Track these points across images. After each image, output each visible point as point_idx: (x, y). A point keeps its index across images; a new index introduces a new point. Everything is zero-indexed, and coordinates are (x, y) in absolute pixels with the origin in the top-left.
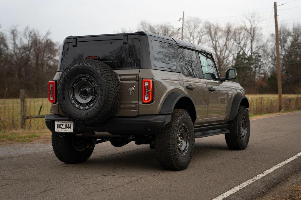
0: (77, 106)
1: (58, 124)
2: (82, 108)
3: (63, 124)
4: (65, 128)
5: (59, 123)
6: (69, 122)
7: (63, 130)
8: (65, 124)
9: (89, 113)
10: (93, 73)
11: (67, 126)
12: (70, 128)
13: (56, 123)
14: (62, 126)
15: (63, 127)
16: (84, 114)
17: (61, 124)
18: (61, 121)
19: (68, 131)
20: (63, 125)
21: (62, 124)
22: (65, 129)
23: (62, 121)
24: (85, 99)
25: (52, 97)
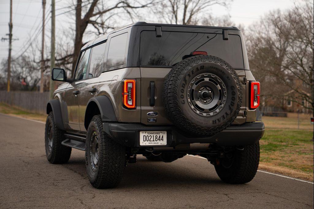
0: (198, 112)
1: (144, 136)
2: (205, 114)
3: (152, 135)
4: (154, 140)
5: (146, 135)
6: (161, 133)
7: (153, 144)
8: (155, 135)
9: (217, 121)
11: (158, 138)
12: (163, 140)
13: (142, 135)
14: (150, 138)
15: (152, 139)
16: (211, 122)
17: (149, 135)
18: (148, 132)
19: (159, 144)
20: (152, 137)
21: (151, 135)
22: (155, 142)
23: (151, 132)
24: (205, 103)
25: (130, 100)
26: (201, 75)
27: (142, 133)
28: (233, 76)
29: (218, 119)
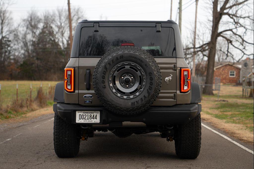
0: (119, 95)
1: (80, 115)
2: (125, 97)
3: (87, 114)
4: (89, 118)
5: (82, 114)
6: (95, 112)
7: (87, 121)
8: (89, 115)
9: (136, 103)
10: (141, 61)
11: (92, 117)
12: (96, 118)
13: (78, 114)
14: (85, 116)
15: (87, 118)
17: (84, 114)
18: (84, 111)
19: (93, 122)
20: (87, 116)
21: (85, 114)
22: (89, 120)
23: (86, 112)
24: (127, 88)
25: (69, 85)
26: (121, 63)
27: (78, 112)
28: (151, 63)
29: (137, 102)
